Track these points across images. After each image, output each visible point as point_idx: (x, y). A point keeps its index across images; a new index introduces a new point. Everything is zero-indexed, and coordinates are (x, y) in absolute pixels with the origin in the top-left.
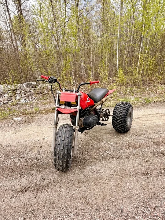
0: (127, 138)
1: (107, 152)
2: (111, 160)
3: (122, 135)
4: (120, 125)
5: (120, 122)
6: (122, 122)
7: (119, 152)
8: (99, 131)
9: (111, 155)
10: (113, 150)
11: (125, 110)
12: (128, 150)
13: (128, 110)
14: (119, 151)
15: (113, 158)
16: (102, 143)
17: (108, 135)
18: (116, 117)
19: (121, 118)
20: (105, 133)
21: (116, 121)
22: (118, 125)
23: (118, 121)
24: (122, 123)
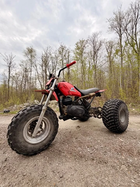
0: (121, 139)
1: (88, 149)
2: (89, 162)
3: (115, 135)
4: (109, 121)
5: (109, 117)
6: (112, 117)
7: (105, 155)
8: (91, 127)
9: (92, 155)
10: (97, 149)
11: (115, 105)
12: (118, 154)
13: (119, 105)
14: (106, 152)
15: (93, 159)
16: (88, 138)
17: (98, 132)
18: (105, 111)
19: (110, 113)
20: (97, 130)
21: (105, 116)
22: (108, 121)
23: (107, 117)
24: (111, 119)
